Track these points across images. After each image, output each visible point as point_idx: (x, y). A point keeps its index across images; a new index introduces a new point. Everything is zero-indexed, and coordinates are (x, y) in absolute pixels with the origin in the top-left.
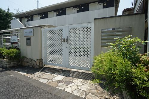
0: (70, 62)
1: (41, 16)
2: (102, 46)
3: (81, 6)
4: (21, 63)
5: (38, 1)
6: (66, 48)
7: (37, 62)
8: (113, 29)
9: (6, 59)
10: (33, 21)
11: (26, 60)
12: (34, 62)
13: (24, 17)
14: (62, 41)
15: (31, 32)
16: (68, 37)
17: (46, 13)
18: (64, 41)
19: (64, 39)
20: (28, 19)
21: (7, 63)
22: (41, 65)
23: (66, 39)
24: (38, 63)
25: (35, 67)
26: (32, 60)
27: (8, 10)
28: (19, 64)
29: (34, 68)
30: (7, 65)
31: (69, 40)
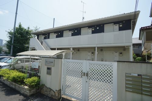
0: (90, 97)
1: (57, 35)
2: (126, 91)
3: (96, 26)
4: (40, 90)
5: (54, 19)
6: (86, 83)
7: (56, 93)
8: (138, 75)
9: (28, 86)
10: (49, 39)
11: (45, 89)
12: (53, 92)
13: (41, 34)
14: (82, 75)
15: (52, 62)
16: (89, 72)
17: (62, 32)
18: (84, 75)
19: (84, 73)
20: (44, 36)
21: (28, 92)
22: (59, 96)
23: (86, 73)
24: (57, 95)
25: (54, 98)
26: (51, 90)
27: (29, 28)
28: (38, 91)
29: (52, 98)
30: (28, 93)
31: (89, 75)
